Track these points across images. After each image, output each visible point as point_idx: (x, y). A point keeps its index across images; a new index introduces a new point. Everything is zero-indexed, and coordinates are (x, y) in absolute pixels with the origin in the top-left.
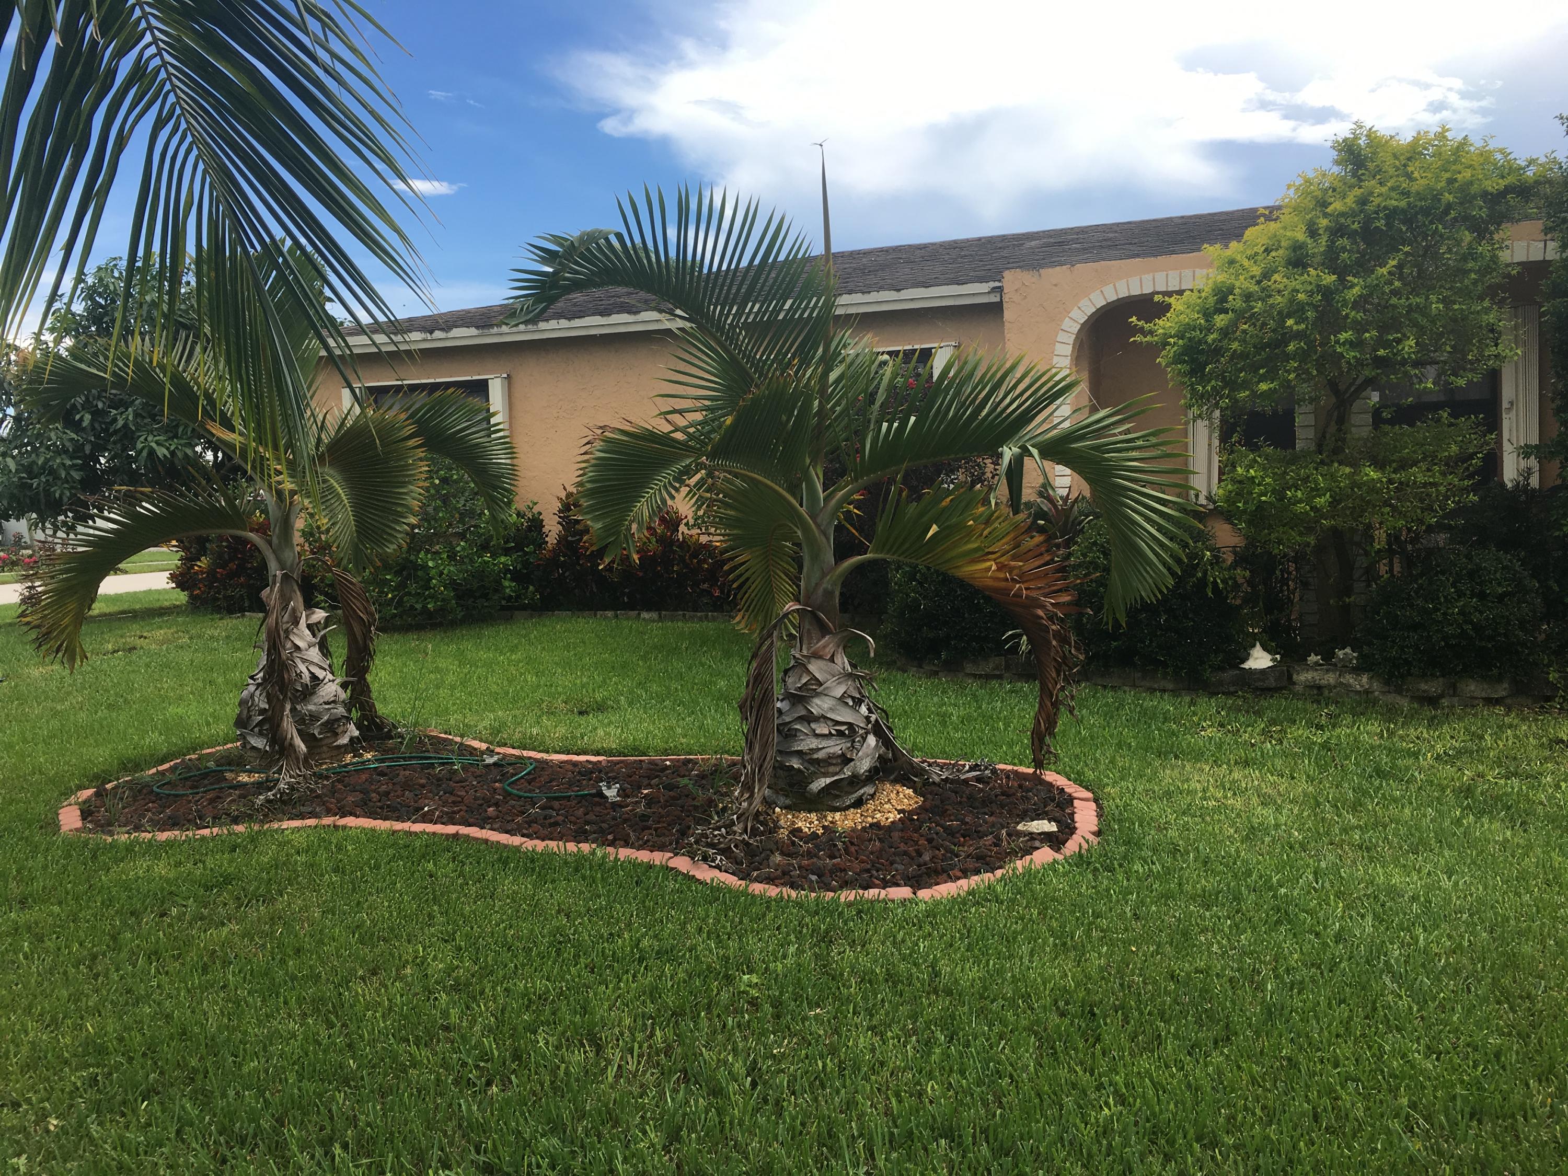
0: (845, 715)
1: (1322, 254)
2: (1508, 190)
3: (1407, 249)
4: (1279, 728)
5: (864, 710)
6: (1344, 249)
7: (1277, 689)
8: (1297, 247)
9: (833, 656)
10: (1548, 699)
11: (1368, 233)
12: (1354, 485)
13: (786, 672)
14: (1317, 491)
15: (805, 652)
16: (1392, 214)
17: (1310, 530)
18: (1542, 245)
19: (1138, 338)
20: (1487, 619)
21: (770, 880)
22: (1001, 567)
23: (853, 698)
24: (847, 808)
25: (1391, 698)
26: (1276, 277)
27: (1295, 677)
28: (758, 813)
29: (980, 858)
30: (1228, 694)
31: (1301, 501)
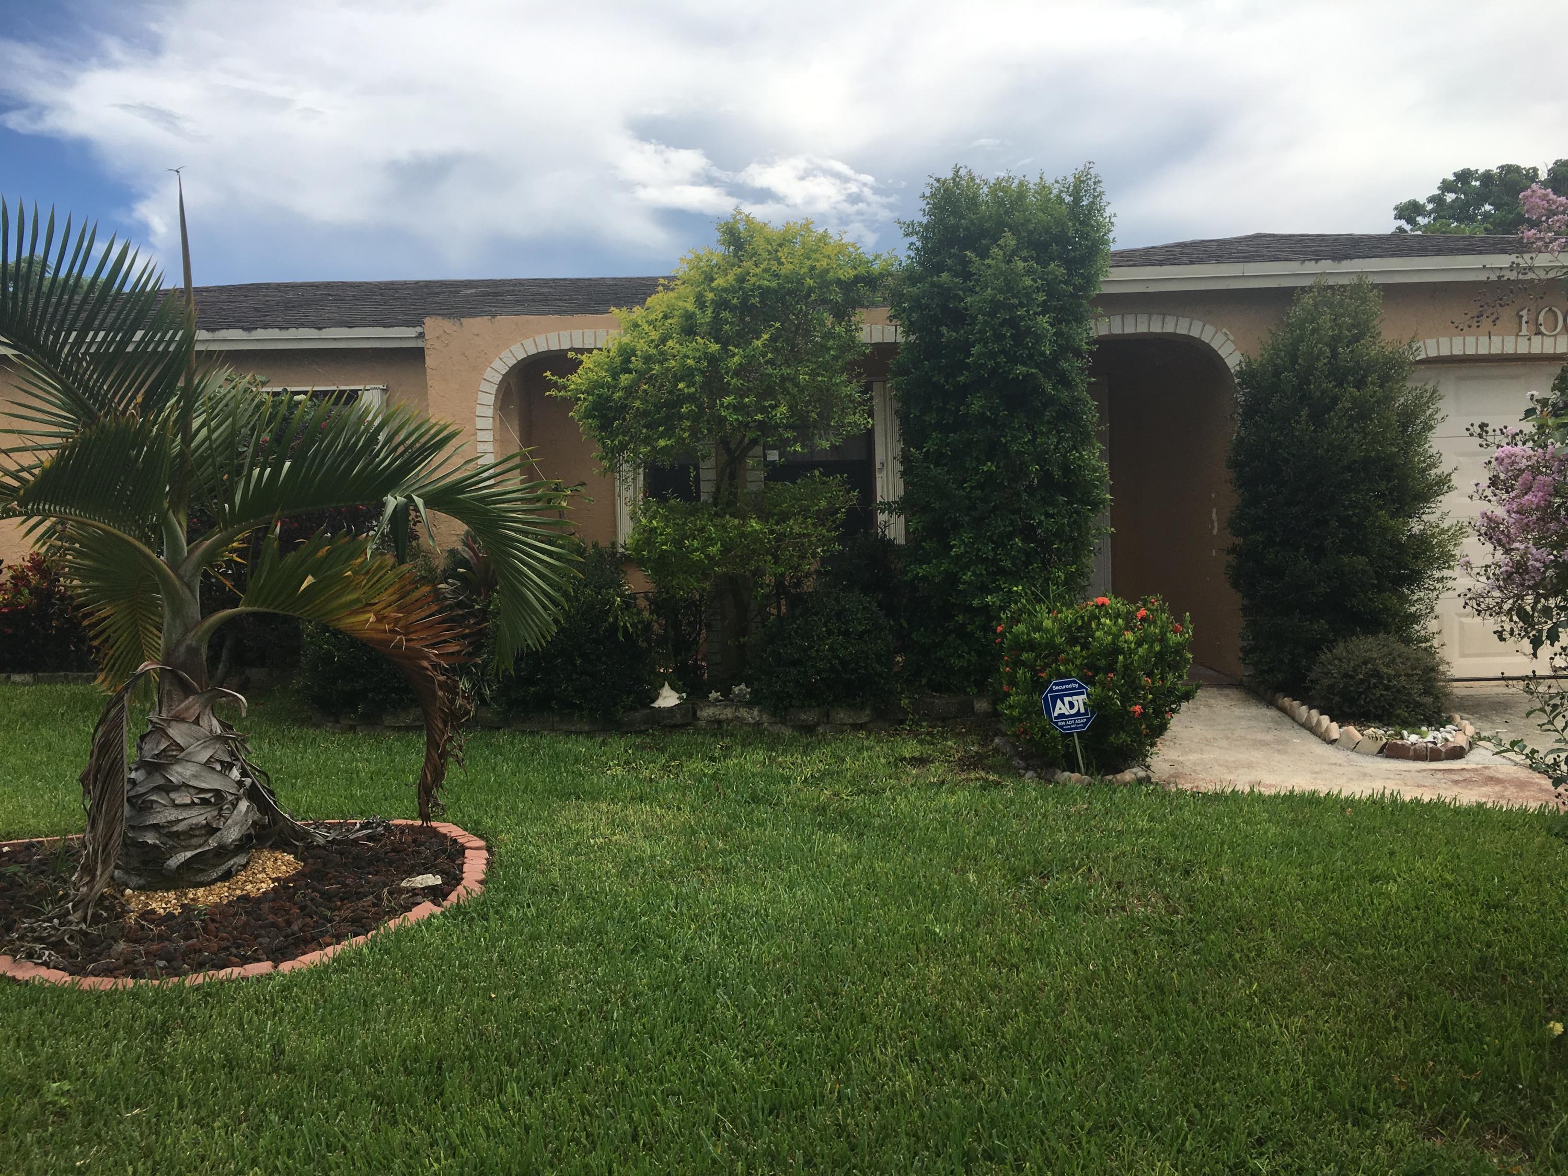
0: (212, 782)
1: (708, 324)
2: (857, 279)
3: (778, 325)
4: (677, 762)
5: (235, 774)
6: (727, 322)
7: (684, 726)
8: (689, 316)
9: (198, 718)
10: (902, 722)
11: (745, 308)
12: (743, 535)
13: (143, 738)
14: (710, 541)
15: (164, 715)
16: (765, 293)
17: (706, 576)
18: (893, 329)
19: (553, 392)
20: (851, 653)
21: (109, 972)
22: (380, 619)
23: (222, 763)
24: (214, 882)
25: (776, 729)
26: (670, 343)
27: (699, 713)
28: (103, 897)
29: (354, 921)
30: (638, 733)
31: (697, 550)
